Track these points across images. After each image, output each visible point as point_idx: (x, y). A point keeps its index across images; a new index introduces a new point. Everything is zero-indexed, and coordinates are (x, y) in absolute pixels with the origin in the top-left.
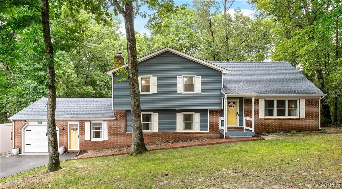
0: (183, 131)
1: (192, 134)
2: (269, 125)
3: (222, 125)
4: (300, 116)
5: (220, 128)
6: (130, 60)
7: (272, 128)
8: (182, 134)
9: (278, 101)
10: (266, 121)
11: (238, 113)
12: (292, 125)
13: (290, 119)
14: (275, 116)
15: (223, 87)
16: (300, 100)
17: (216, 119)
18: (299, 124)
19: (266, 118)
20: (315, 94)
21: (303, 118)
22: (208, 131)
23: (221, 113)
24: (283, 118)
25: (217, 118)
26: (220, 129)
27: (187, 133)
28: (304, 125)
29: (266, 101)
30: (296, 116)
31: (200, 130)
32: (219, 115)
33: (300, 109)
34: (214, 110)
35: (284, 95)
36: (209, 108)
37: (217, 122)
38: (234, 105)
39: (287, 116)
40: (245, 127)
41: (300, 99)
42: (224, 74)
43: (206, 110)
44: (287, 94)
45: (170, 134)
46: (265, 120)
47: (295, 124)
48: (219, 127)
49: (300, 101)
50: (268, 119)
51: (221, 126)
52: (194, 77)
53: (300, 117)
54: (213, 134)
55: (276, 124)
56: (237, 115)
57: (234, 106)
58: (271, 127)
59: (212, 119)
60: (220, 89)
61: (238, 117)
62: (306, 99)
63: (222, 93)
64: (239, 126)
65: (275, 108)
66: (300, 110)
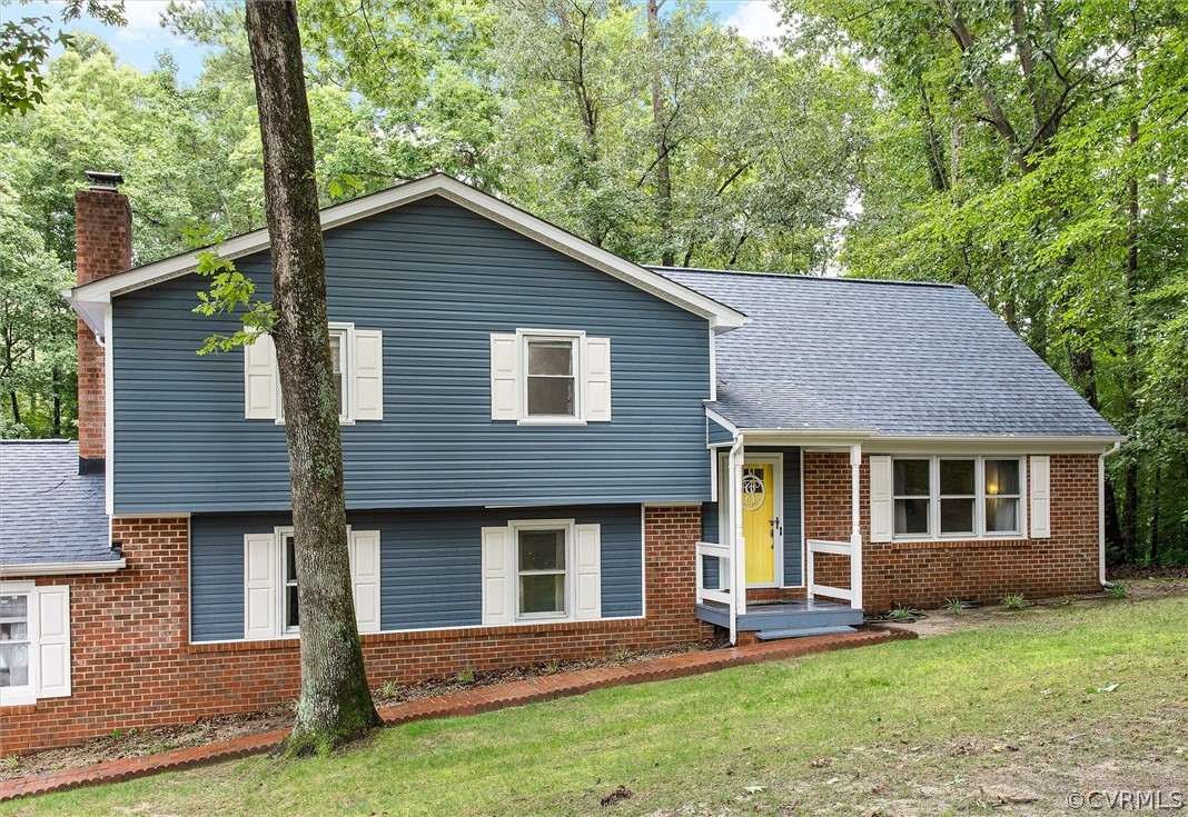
0: (517, 620)
1: (565, 633)
2: (912, 576)
3: (711, 581)
4: (1029, 529)
5: (698, 596)
6: (286, 236)
7: (926, 590)
8: (514, 635)
9: (943, 463)
10: (902, 557)
11: (781, 524)
12: (1001, 572)
13: (995, 546)
14: (935, 534)
15: (713, 398)
16: (1028, 462)
17: (681, 553)
18: (1026, 564)
19: (900, 545)
20: (1087, 432)
21: (1042, 541)
22: (644, 616)
23: (702, 521)
24: (967, 543)
25: (686, 548)
26: (699, 601)
27: (539, 632)
28: (1048, 570)
29: (896, 463)
30: (1014, 529)
31: (605, 611)
32: (693, 532)
33: (1029, 500)
34: (668, 509)
35: (972, 437)
36: (648, 500)
37: (687, 569)
38: (760, 482)
39: (979, 533)
40: (813, 589)
41: (1028, 456)
42: (720, 331)
43: (632, 510)
44: (985, 435)
45: (448, 639)
46: (897, 550)
47: (1014, 567)
48: (694, 595)
49: (1028, 467)
50: (907, 548)
51: (706, 585)
52: (575, 342)
53: (1029, 533)
54: (667, 628)
55: (940, 570)
56: (777, 532)
57: (759, 490)
58: (921, 585)
59: (663, 554)
60: (704, 406)
61: (779, 540)
62: (1052, 456)
63: (712, 422)
64: (782, 587)
65: (935, 497)
66: (1029, 505)
